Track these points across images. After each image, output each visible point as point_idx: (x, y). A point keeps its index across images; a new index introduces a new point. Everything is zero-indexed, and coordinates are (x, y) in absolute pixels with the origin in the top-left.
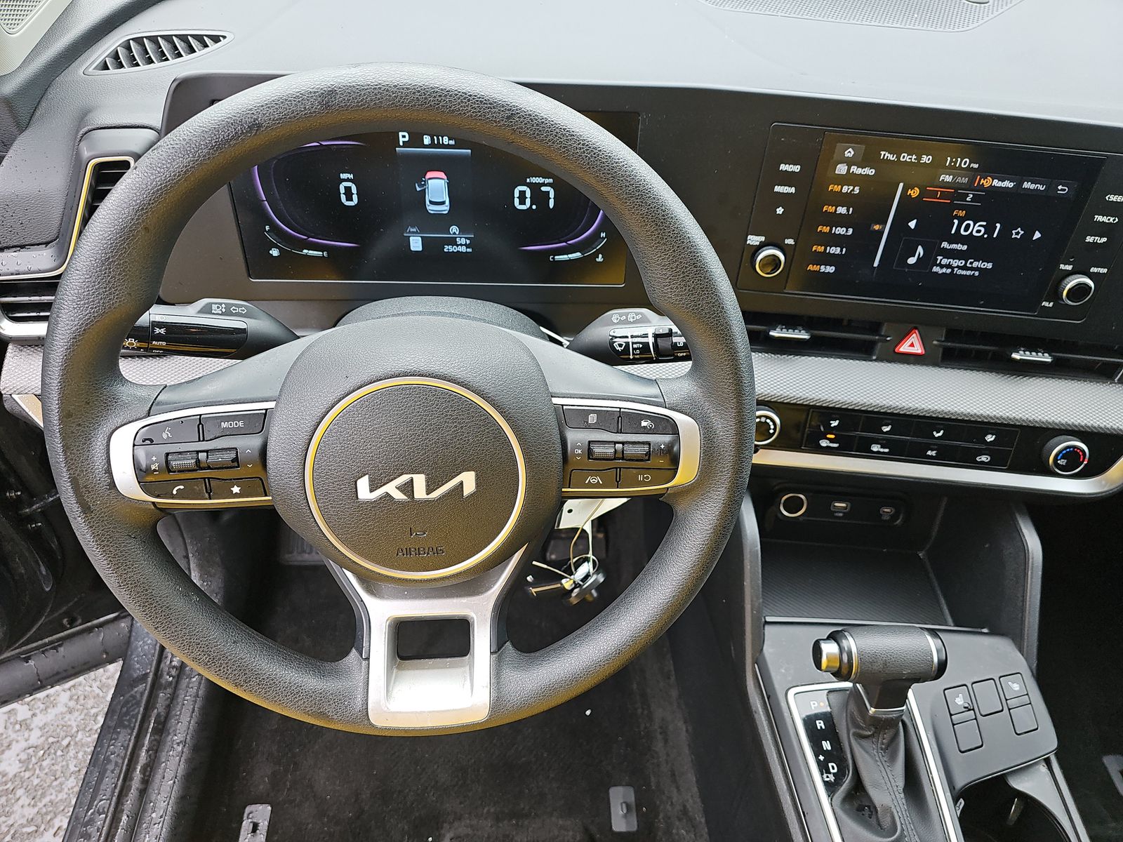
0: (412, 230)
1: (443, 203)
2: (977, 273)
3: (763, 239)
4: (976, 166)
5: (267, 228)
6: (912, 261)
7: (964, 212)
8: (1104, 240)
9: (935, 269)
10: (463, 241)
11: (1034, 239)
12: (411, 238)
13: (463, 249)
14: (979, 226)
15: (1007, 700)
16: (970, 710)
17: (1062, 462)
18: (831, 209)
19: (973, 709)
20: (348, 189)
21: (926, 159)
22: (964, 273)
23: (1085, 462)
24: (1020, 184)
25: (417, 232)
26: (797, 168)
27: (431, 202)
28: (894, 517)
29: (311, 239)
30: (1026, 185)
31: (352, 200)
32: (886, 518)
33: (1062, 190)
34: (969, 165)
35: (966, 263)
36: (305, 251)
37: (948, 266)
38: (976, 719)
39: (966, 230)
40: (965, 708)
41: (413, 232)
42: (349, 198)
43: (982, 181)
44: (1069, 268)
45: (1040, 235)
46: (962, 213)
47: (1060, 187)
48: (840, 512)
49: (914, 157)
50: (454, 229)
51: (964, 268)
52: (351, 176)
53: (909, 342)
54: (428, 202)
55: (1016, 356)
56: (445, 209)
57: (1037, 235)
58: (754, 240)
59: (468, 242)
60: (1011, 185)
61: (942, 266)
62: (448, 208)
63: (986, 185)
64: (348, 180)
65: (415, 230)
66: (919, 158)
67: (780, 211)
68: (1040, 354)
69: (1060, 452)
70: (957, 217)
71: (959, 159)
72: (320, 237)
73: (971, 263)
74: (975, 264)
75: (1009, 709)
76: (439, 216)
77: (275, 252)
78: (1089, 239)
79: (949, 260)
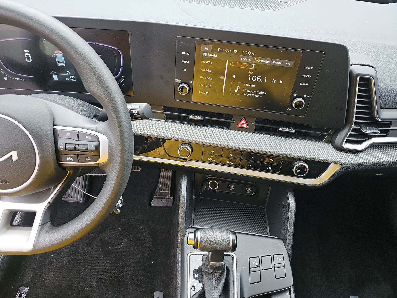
0: (53, 72)
1: (63, 62)
2: (261, 96)
3: (181, 80)
4: (254, 54)
5: (2, 69)
6: (236, 91)
7: (252, 72)
8: (307, 84)
9: (245, 94)
10: (72, 77)
11: (280, 83)
12: (53, 75)
13: (73, 80)
14: (259, 78)
15: (274, 264)
16: (258, 267)
17: (298, 171)
18: (204, 70)
19: (260, 267)
20: (28, 56)
21: (235, 51)
22: (256, 96)
23: (307, 172)
24: (271, 62)
25: (55, 73)
26: (188, 54)
27: (59, 62)
28: (251, 192)
29: (17, 74)
30: (274, 62)
31: (30, 60)
32: (248, 192)
33: (287, 64)
34: (251, 54)
35: (256, 92)
36: (16, 78)
37: (250, 93)
38: (260, 271)
39: (254, 79)
40: (256, 266)
41: (53, 73)
42: (29, 59)
43: (257, 60)
44: (295, 95)
45: (282, 82)
46: (252, 73)
47: (287, 63)
48: (231, 189)
49: (230, 50)
50: (68, 72)
51: (256, 94)
52: (28, 51)
53: (242, 123)
54: (57, 62)
55: (281, 129)
56: (64, 64)
57: (281, 82)
58: (178, 81)
59: (74, 77)
60: (268, 62)
61: (248, 93)
62: (65, 64)
63: (259, 62)
64: (27, 53)
65: (54, 72)
66: (232, 51)
67: (185, 70)
68: (290, 129)
69: (297, 167)
70: (250, 74)
71: (247, 52)
72: (20, 73)
73: (258, 92)
74: (260, 93)
75: (275, 268)
76: (62, 67)
77: (6, 78)
78: (301, 84)
79: (250, 91)
